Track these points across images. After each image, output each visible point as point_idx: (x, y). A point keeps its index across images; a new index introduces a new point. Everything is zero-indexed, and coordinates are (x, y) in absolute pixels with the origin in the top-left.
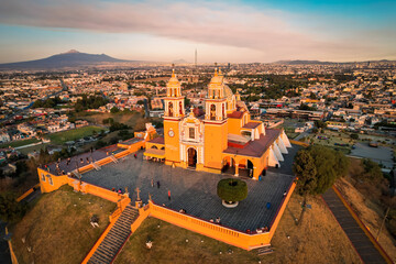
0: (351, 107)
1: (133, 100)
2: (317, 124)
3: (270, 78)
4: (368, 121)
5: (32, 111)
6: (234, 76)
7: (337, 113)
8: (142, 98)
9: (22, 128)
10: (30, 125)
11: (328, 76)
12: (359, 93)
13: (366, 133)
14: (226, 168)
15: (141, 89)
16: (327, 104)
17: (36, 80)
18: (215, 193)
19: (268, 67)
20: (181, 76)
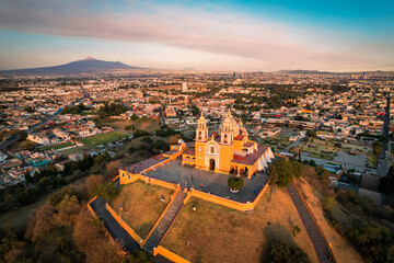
0: (340, 118)
1: (149, 108)
2: (309, 134)
3: (272, 88)
4: (353, 132)
5: (61, 117)
6: (239, 85)
7: (328, 124)
8: (157, 106)
9: (58, 133)
10: (63, 130)
11: (325, 87)
12: (350, 104)
13: (349, 142)
14: (233, 171)
15: (155, 97)
16: (320, 115)
17: (58, 85)
18: (226, 185)
19: (271, 76)
20: (190, 84)
